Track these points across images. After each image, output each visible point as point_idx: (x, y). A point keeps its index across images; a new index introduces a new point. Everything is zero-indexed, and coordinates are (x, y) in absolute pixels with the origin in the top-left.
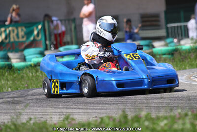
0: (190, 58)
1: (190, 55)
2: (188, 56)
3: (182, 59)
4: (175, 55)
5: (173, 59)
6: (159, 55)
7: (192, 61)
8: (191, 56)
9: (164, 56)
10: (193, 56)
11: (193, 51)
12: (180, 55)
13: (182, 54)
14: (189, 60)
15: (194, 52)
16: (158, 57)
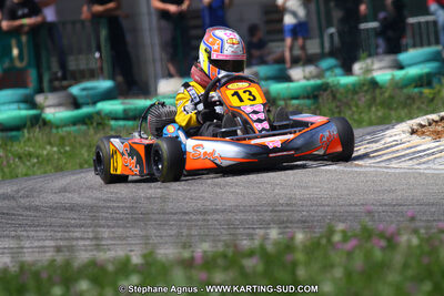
0: (357, 106)
1: (356, 97)
2: (352, 99)
3: (337, 107)
4: (320, 100)
5: (317, 108)
6: (284, 99)
7: (361, 113)
8: (359, 99)
9: (295, 102)
10: (363, 99)
11: (365, 88)
12: (334, 97)
13: (338, 96)
14: (354, 109)
15: (366, 91)
16: (282, 103)
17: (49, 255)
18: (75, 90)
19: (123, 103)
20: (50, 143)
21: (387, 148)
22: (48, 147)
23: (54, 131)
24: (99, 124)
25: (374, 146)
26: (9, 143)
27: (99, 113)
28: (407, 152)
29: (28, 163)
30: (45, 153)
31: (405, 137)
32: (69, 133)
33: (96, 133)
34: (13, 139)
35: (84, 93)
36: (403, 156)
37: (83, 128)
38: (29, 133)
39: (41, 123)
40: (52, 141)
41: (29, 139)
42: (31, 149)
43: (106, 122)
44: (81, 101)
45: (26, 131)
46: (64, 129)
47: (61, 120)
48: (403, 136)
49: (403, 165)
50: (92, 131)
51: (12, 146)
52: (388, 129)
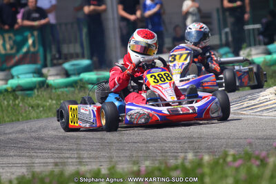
17: (50, 168)
18: (67, 66)
19: (97, 74)
20: (51, 99)
21: (261, 103)
22: (50, 101)
23: (54, 91)
24: (81, 87)
25: (253, 102)
26: (26, 98)
27: (81, 80)
28: (273, 106)
29: (38, 111)
30: (48, 104)
31: (272, 97)
32: (63, 92)
33: (79, 93)
34: (28, 96)
35: (73, 68)
36: (271, 108)
37: (72, 89)
38: (38, 92)
39: (45, 86)
40: (52, 97)
41: (38, 96)
42: (39, 102)
43: (86, 86)
44: (70, 72)
45: (36, 91)
46: (60, 90)
47: (58, 84)
48: (271, 96)
49: (271, 114)
50: (77, 91)
51: (27, 100)
52: (261, 91)
